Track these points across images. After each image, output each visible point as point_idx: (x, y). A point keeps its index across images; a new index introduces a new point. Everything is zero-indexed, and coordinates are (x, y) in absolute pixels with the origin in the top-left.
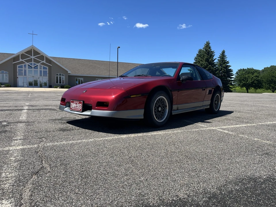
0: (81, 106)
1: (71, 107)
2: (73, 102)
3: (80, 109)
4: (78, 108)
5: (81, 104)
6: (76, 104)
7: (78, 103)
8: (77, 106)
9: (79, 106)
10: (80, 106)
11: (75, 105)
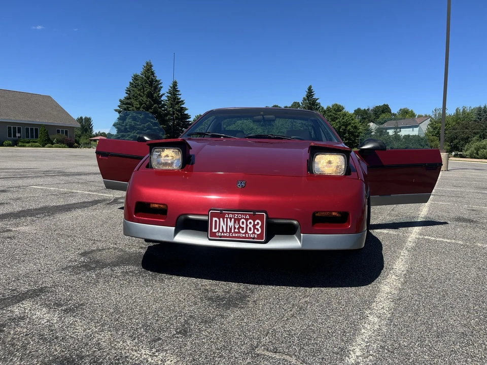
0: (262, 227)
1: (214, 230)
2: (221, 215)
3: (254, 233)
4: (246, 232)
5: (258, 221)
6: (237, 220)
7: (247, 220)
8: (240, 227)
9: (251, 226)
10: (258, 227)
11: (231, 224)
